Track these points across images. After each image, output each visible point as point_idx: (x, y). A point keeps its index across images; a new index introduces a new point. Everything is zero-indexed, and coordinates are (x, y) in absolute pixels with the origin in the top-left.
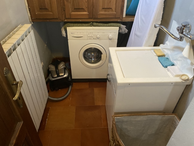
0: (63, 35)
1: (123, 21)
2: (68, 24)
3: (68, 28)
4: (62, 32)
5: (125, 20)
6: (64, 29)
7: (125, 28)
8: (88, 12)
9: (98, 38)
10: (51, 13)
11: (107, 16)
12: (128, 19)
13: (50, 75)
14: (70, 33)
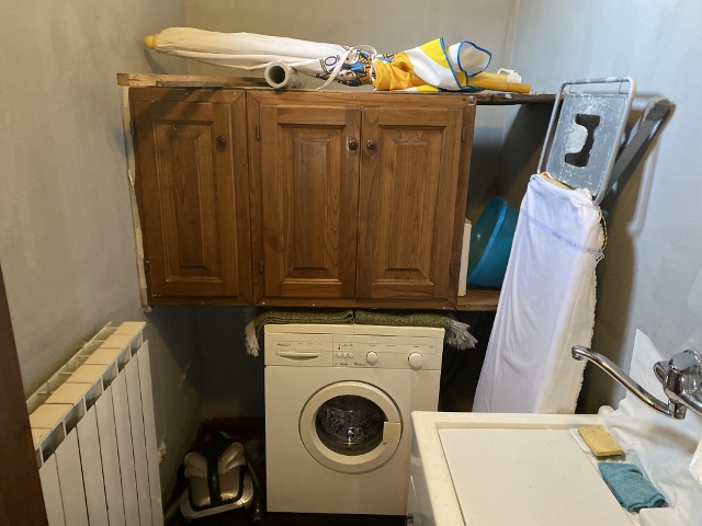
0: (249, 351)
1: (458, 309)
2: (271, 314)
3: (268, 328)
4: (248, 339)
5: (464, 306)
6: (256, 329)
7: (467, 334)
8: (340, 279)
9: (372, 364)
10: (217, 280)
11: (402, 293)
12: (476, 303)
13: (185, 495)
14: (275, 343)
